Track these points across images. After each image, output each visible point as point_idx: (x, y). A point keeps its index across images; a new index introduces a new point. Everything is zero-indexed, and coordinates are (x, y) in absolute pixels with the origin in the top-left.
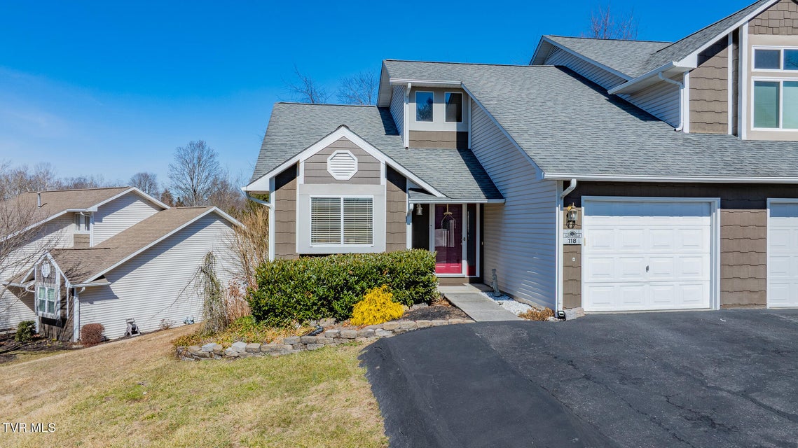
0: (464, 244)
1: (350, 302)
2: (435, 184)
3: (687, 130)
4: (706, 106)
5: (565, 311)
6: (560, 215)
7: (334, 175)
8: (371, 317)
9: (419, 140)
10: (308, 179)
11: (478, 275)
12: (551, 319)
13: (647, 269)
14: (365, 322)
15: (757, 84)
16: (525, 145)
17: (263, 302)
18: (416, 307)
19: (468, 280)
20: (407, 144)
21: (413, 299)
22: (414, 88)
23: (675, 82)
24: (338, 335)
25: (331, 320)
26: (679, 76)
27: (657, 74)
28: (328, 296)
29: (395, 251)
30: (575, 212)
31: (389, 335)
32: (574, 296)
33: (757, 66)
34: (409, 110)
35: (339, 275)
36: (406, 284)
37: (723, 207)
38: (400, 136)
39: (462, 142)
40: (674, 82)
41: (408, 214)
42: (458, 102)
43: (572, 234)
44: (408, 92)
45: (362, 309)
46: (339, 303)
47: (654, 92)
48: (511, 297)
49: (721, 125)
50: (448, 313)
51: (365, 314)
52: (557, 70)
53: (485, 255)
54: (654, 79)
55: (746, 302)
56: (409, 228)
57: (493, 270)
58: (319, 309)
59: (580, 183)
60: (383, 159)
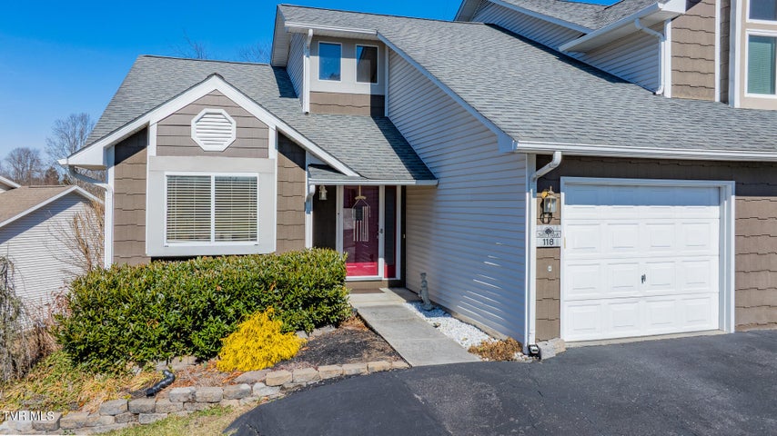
0: (381, 237)
1: (217, 333)
2: (345, 159)
3: (668, 95)
4: (690, 65)
5: (540, 344)
6: (532, 203)
7: (201, 143)
8: (249, 359)
9: (324, 104)
10: (163, 149)
11: (398, 276)
12: (517, 356)
13: (643, 278)
14: (239, 366)
15: (753, 39)
16: (477, 104)
17: (78, 337)
18: (318, 332)
19: (387, 284)
20: (307, 108)
21: (314, 322)
22: (316, 37)
23: (655, 33)
24: (190, 397)
25: (189, 360)
26: (659, 26)
27: (633, 21)
28: (183, 325)
29: (288, 252)
30: (554, 200)
31: (275, 393)
32: (550, 323)
33: (752, 16)
34: (310, 65)
35: (200, 293)
36: (304, 302)
37: (737, 194)
38: (298, 99)
39: (378, 108)
40: (652, 32)
41: (308, 199)
42: (373, 56)
43: (548, 231)
44: (309, 42)
45: (234, 347)
46: (201, 333)
47: (622, 47)
48: (447, 312)
49: (707, 90)
50: (365, 346)
51: (240, 355)
52: (488, 27)
53: (408, 251)
54: (625, 31)
55: (765, 321)
56: (309, 219)
57: (422, 274)
58: (169, 344)
59: (566, 158)
60: (272, 123)
